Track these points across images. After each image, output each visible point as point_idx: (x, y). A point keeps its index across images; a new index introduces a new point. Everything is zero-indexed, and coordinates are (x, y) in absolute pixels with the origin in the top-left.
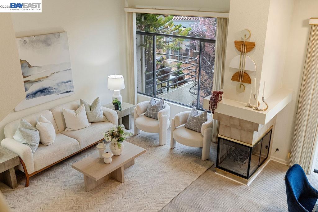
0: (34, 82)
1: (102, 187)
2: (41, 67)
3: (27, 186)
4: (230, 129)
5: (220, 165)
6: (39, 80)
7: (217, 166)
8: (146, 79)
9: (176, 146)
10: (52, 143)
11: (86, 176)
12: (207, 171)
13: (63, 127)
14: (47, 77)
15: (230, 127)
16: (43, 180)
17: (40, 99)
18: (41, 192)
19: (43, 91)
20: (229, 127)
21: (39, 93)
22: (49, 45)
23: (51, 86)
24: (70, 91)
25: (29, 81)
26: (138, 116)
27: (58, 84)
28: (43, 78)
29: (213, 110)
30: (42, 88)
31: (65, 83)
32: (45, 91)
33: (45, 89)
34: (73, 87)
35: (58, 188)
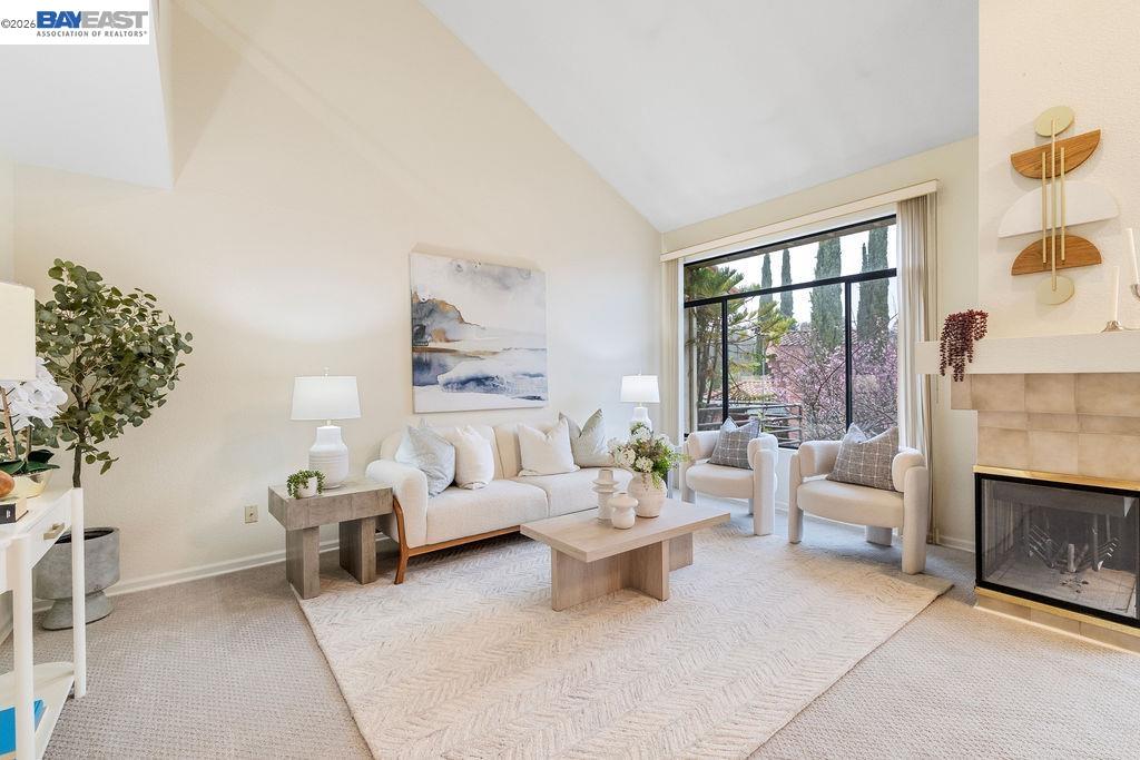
0: (466, 356)
1: (600, 605)
2: (484, 329)
3: (398, 581)
4: (1027, 439)
5: (990, 579)
6: (475, 356)
7: (981, 583)
8: (699, 422)
9: (803, 540)
10: (481, 485)
11: (558, 551)
12: (939, 601)
13: (514, 467)
14: (495, 353)
15: (1026, 432)
16: (443, 573)
17: (473, 398)
18: (428, 597)
19: (481, 382)
20: (1019, 431)
21: (472, 384)
22: (507, 288)
23: (499, 375)
24: (539, 398)
25: (455, 351)
26: (693, 463)
27: (514, 375)
28: (485, 353)
29: (959, 368)
30: (480, 375)
31: (531, 376)
32: (487, 383)
33: (487, 378)
34: (546, 389)
35: (477, 595)
